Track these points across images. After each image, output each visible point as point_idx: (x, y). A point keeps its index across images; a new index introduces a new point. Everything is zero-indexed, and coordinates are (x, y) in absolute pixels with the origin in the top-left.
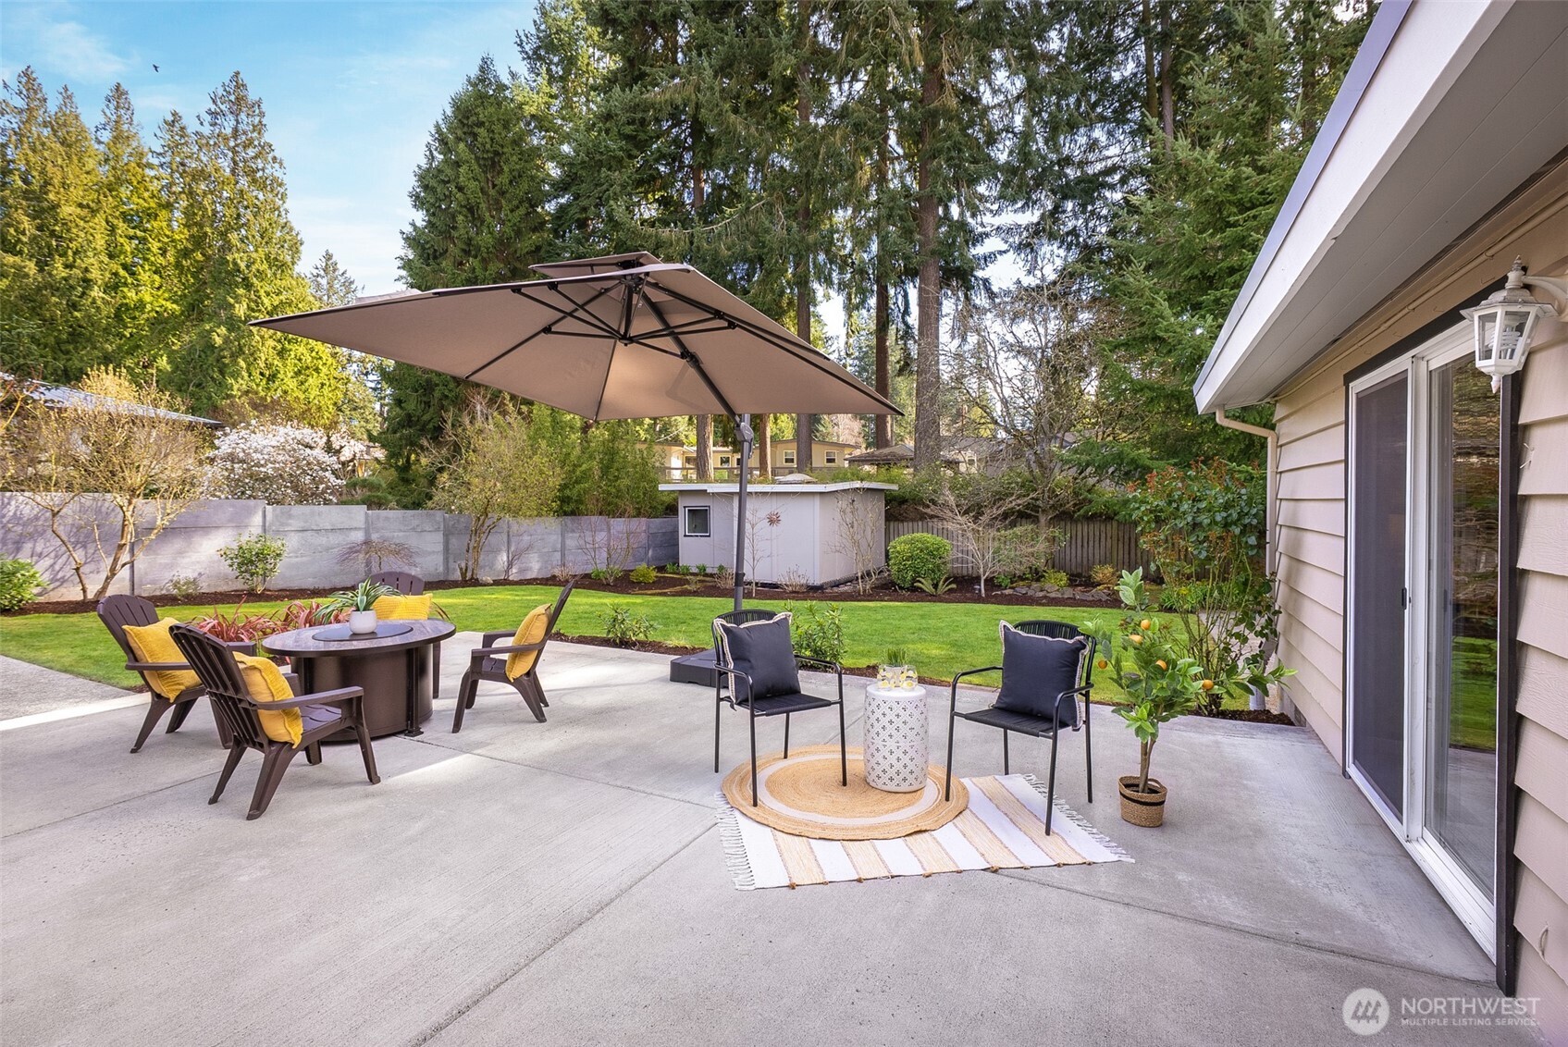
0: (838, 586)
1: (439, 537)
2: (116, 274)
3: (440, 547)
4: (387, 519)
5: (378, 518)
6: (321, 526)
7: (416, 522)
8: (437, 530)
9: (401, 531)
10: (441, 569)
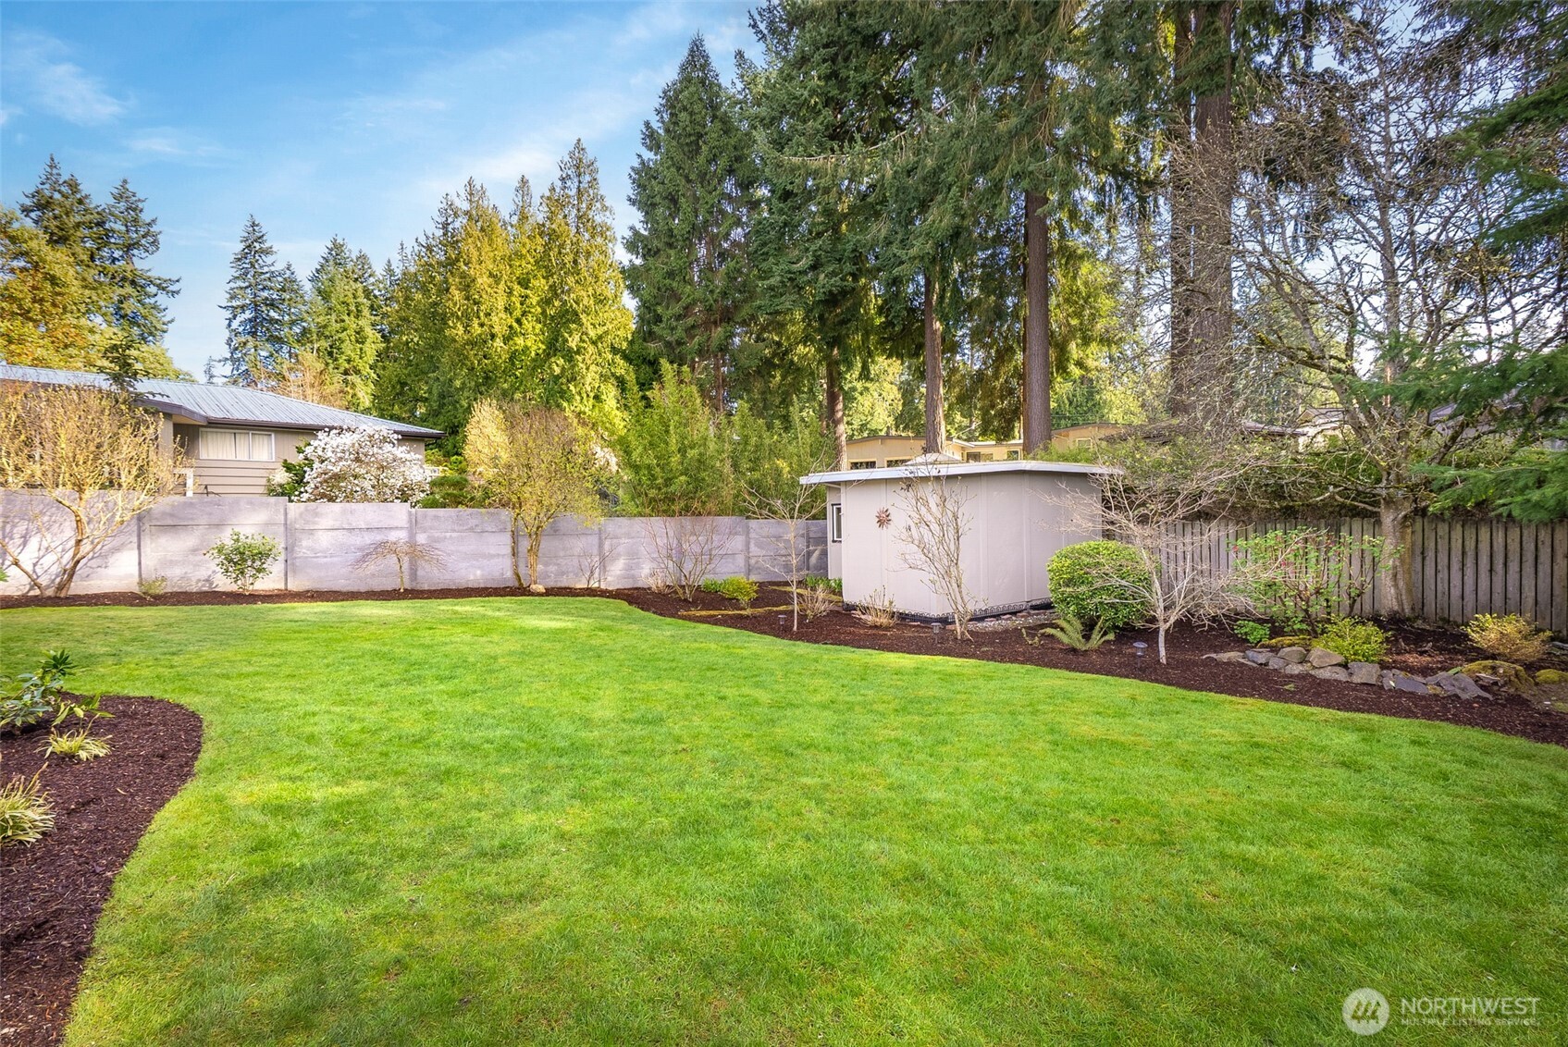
0: (981, 619)
1: (507, 538)
2: (511, 327)
3: (508, 550)
4: (436, 517)
5: (425, 516)
6: (354, 525)
7: (473, 522)
8: (503, 530)
9: (454, 531)
10: (509, 574)
